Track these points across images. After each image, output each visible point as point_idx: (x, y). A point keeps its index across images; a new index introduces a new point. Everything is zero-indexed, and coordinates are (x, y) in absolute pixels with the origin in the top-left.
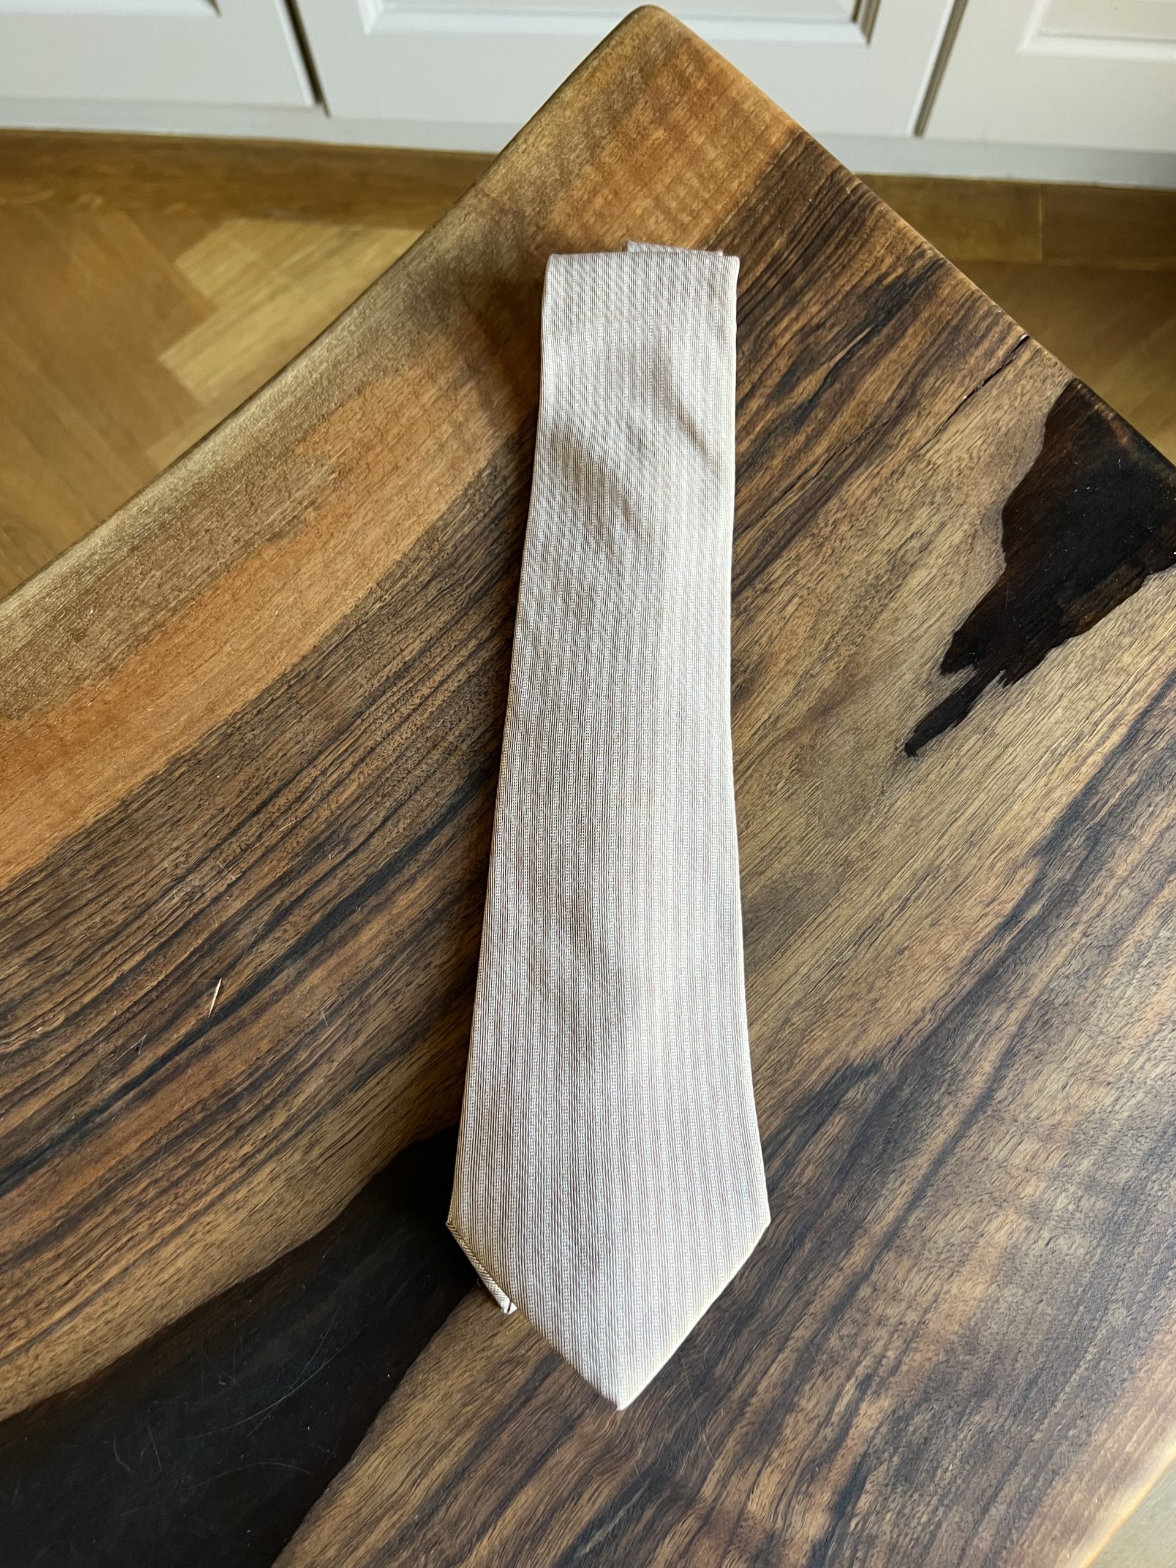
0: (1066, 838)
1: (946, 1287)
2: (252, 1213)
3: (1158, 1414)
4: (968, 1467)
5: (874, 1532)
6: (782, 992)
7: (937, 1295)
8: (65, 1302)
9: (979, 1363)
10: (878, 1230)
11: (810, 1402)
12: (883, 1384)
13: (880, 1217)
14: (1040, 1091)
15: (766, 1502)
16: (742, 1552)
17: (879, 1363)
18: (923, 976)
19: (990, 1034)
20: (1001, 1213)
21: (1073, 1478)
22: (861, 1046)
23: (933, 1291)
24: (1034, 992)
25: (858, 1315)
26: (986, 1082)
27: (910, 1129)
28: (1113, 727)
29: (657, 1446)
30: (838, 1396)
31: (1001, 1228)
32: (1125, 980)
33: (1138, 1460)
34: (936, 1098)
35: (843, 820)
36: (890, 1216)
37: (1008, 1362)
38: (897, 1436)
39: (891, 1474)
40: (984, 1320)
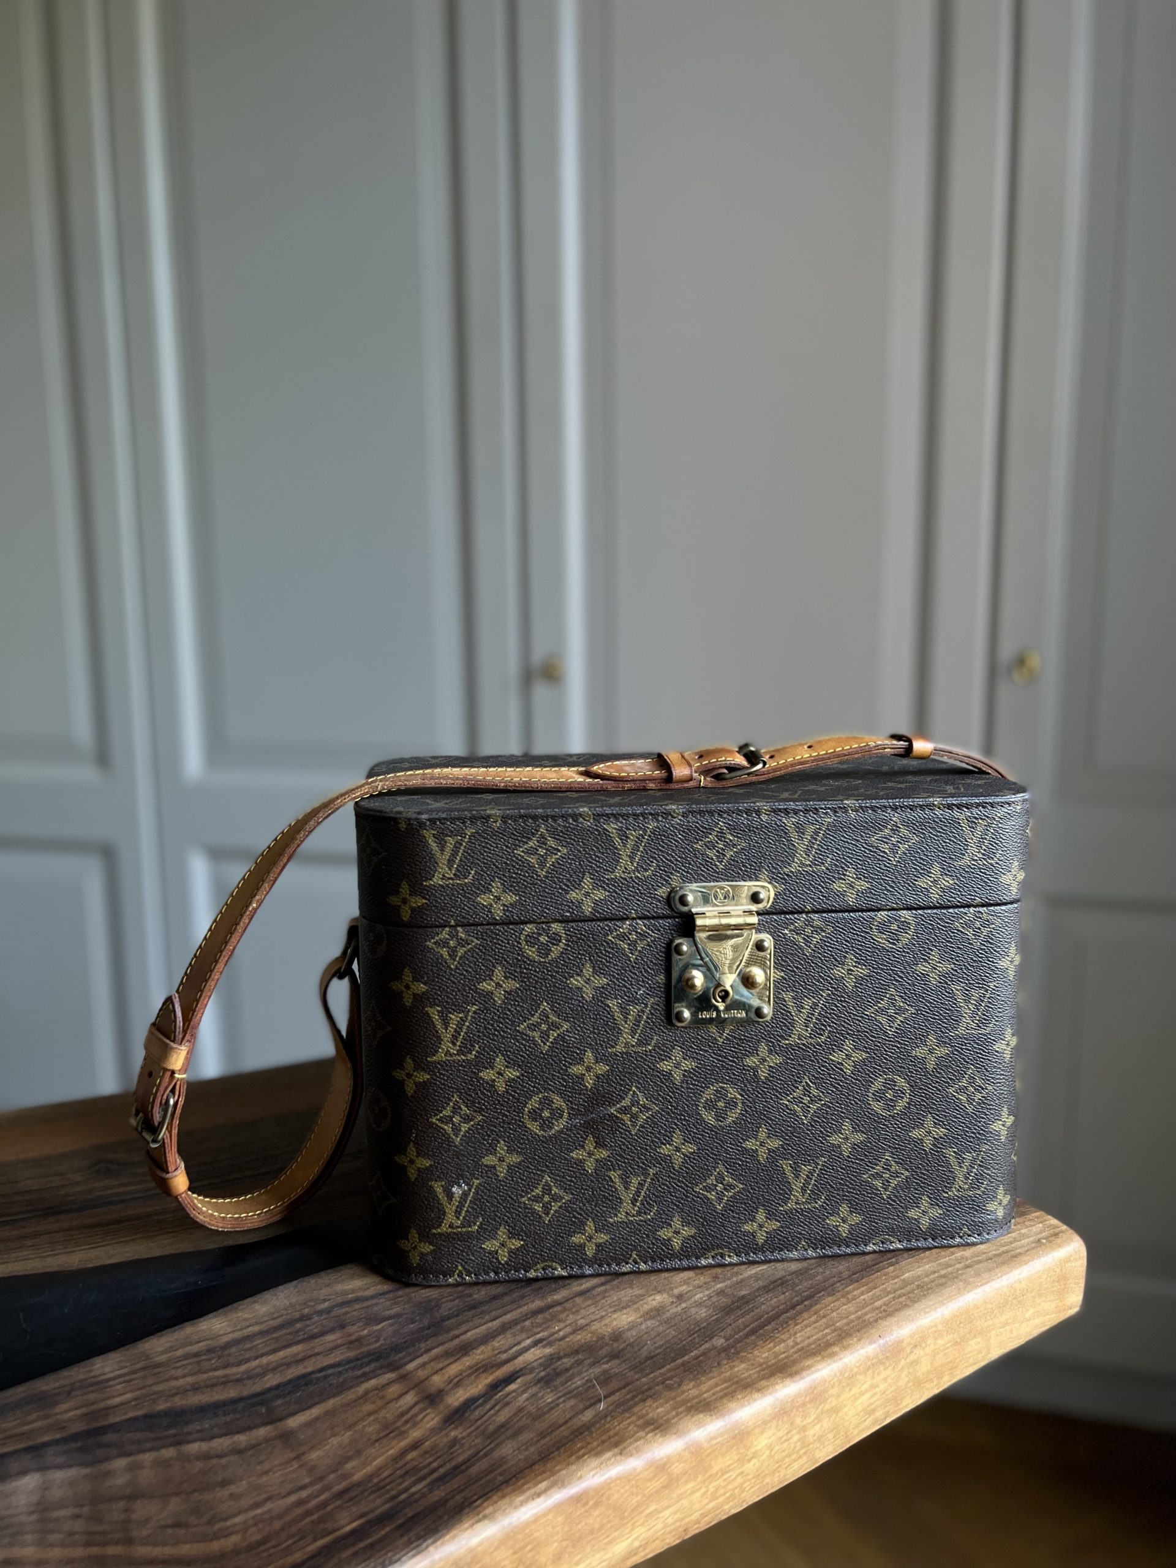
3: (731, 1385)
7: (602, 1317)
9: (619, 1346)
11: (498, 1343)
12: (550, 1344)
15: (446, 1376)
16: (418, 1393)
20: (658, 1294)
21: (661, 1401)
23: (600, 1315)
29: (392, 1343)
30: (519, 1343)
31: (657, 1300)
37: (636, 1349)
38: (551, 1364)
39: (537, 1378)
40: (629, 1329)
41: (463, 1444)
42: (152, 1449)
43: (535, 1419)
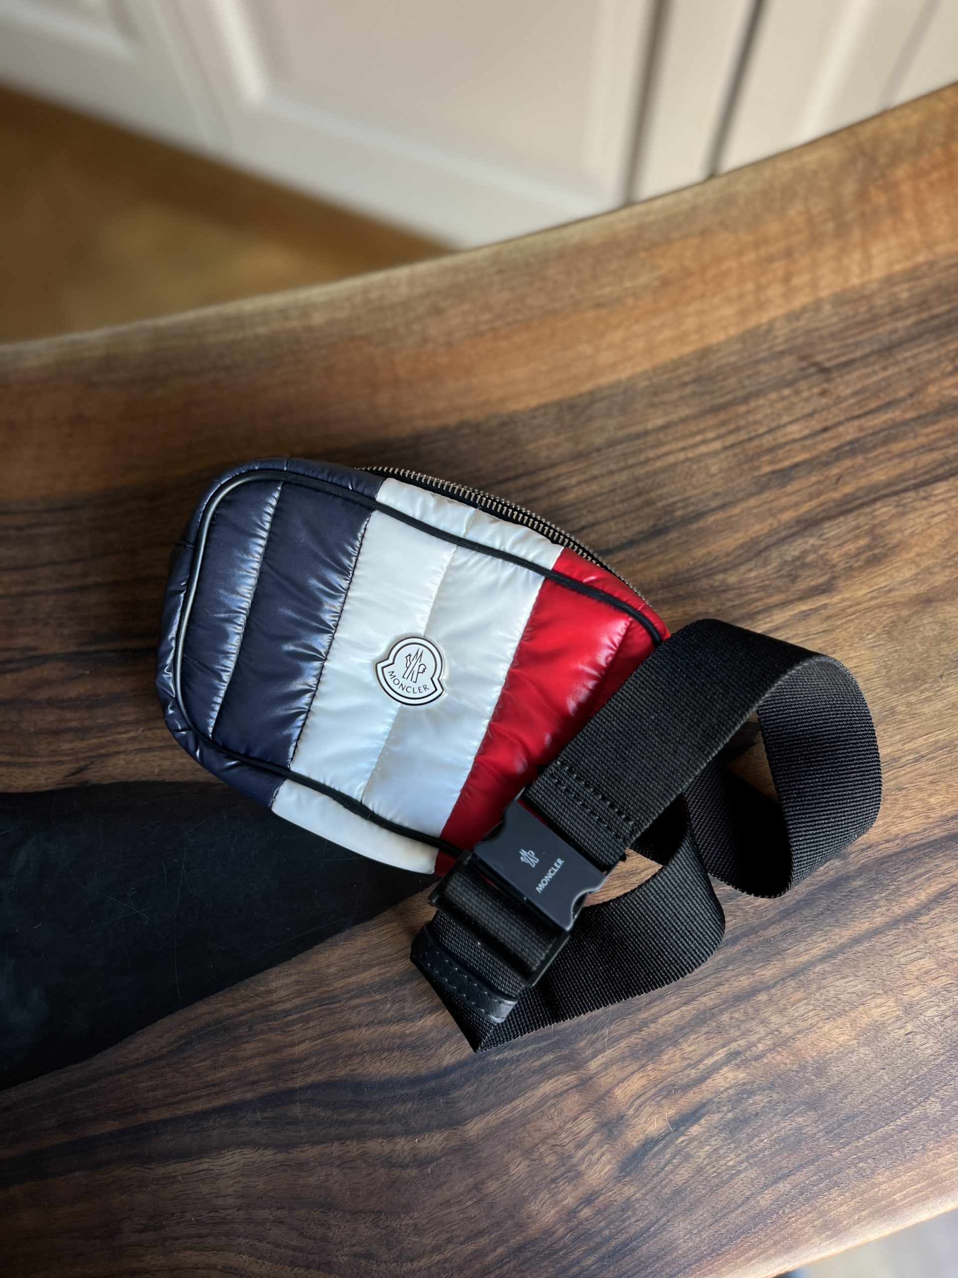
1: (820, 1025)
3: (929, 1186)
4: (777, 1147)
5: (692, 1153)
7: (812, 1026)
9: (820, 1085)
10: (792, 962)
11: (691, 1046)
12: (745, 1063)
13: (798, 955)
15: (629, 1093)
16: (598, 1115)
17: (751, 1047)
19: (936, 875)
20: (885, 996)
21: (847, 1194)
23: (810, 1021)
25: (750, 1010)
26: (917, 905)
27: (847, 909)
30: (711, 1054)
31: (880, 1006)
33: (898, 1208)
34: (876, 897)
35: (903, 681)
36: (805, 958)
37: (840, 1095)
38: (739, 1101)
39: (722, 1122)
40: (837, 1059)
41: (636, 1209)
42: (338, 1138)
43: (713, 1190)
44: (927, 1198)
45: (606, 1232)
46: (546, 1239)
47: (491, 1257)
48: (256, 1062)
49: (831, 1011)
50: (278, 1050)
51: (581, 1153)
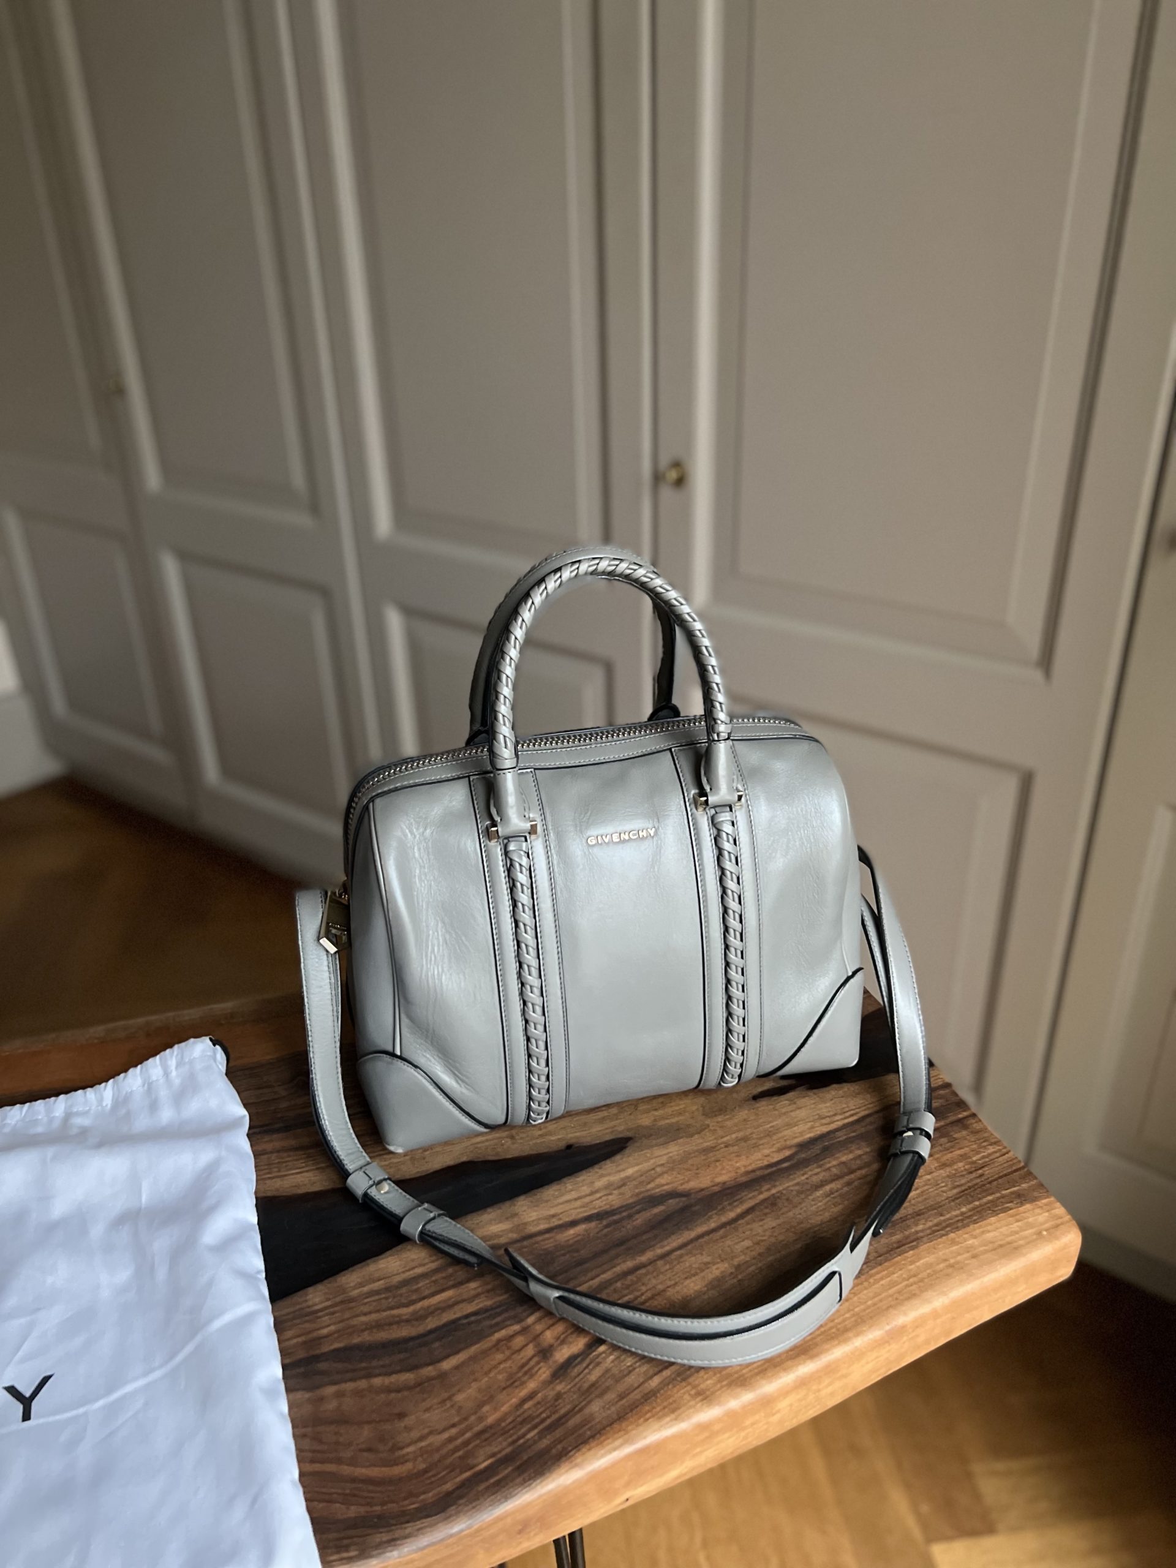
0: (814, 1144)
2: (389, 1164)
5: (602, 1360)
6: (657, 1159)
8: (300, 1168)
10: (659, 1251)
13: (662, 1247)
14: (762, 1226)
16: (536, 1346)
18: (724, 1172)
19: (746, 1200)
22: (684, 1187)
23: (675, 1281)
24: (774, 1191)
25: (635, 1279)
26: (736, 1215)
27: (692, 1221)
28: (852, 1115)
32: (820, 1199)
34: (710, 1214)
35: (713, 1112)
36: (668, 1248)
41: (565, 1398)
42: (351, 1380)
44: (766, 1370)
45: (544, 1415)
46: (499, 1425)
47: (459, 1441)
48: (295, 1341)
49: (688, 1274)
50: (310, 1332)
51: (526, 1368)
